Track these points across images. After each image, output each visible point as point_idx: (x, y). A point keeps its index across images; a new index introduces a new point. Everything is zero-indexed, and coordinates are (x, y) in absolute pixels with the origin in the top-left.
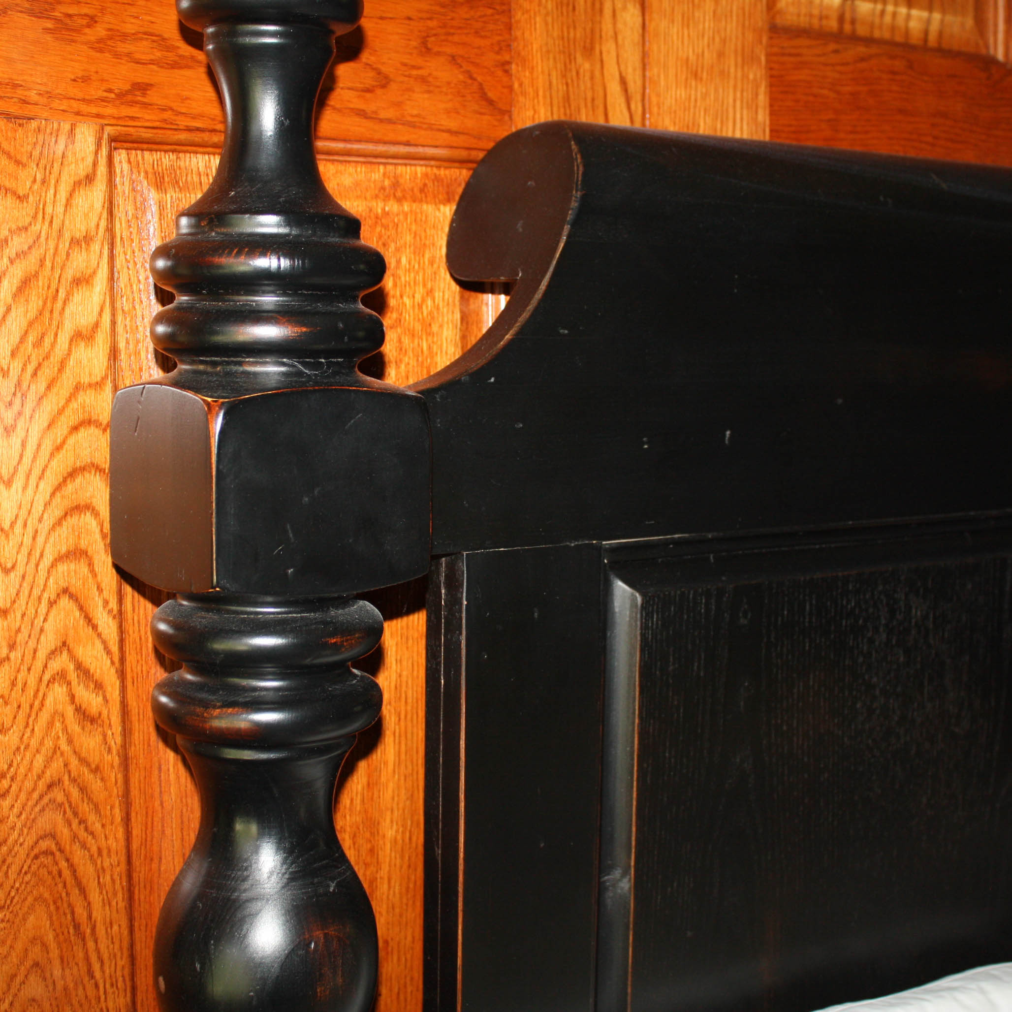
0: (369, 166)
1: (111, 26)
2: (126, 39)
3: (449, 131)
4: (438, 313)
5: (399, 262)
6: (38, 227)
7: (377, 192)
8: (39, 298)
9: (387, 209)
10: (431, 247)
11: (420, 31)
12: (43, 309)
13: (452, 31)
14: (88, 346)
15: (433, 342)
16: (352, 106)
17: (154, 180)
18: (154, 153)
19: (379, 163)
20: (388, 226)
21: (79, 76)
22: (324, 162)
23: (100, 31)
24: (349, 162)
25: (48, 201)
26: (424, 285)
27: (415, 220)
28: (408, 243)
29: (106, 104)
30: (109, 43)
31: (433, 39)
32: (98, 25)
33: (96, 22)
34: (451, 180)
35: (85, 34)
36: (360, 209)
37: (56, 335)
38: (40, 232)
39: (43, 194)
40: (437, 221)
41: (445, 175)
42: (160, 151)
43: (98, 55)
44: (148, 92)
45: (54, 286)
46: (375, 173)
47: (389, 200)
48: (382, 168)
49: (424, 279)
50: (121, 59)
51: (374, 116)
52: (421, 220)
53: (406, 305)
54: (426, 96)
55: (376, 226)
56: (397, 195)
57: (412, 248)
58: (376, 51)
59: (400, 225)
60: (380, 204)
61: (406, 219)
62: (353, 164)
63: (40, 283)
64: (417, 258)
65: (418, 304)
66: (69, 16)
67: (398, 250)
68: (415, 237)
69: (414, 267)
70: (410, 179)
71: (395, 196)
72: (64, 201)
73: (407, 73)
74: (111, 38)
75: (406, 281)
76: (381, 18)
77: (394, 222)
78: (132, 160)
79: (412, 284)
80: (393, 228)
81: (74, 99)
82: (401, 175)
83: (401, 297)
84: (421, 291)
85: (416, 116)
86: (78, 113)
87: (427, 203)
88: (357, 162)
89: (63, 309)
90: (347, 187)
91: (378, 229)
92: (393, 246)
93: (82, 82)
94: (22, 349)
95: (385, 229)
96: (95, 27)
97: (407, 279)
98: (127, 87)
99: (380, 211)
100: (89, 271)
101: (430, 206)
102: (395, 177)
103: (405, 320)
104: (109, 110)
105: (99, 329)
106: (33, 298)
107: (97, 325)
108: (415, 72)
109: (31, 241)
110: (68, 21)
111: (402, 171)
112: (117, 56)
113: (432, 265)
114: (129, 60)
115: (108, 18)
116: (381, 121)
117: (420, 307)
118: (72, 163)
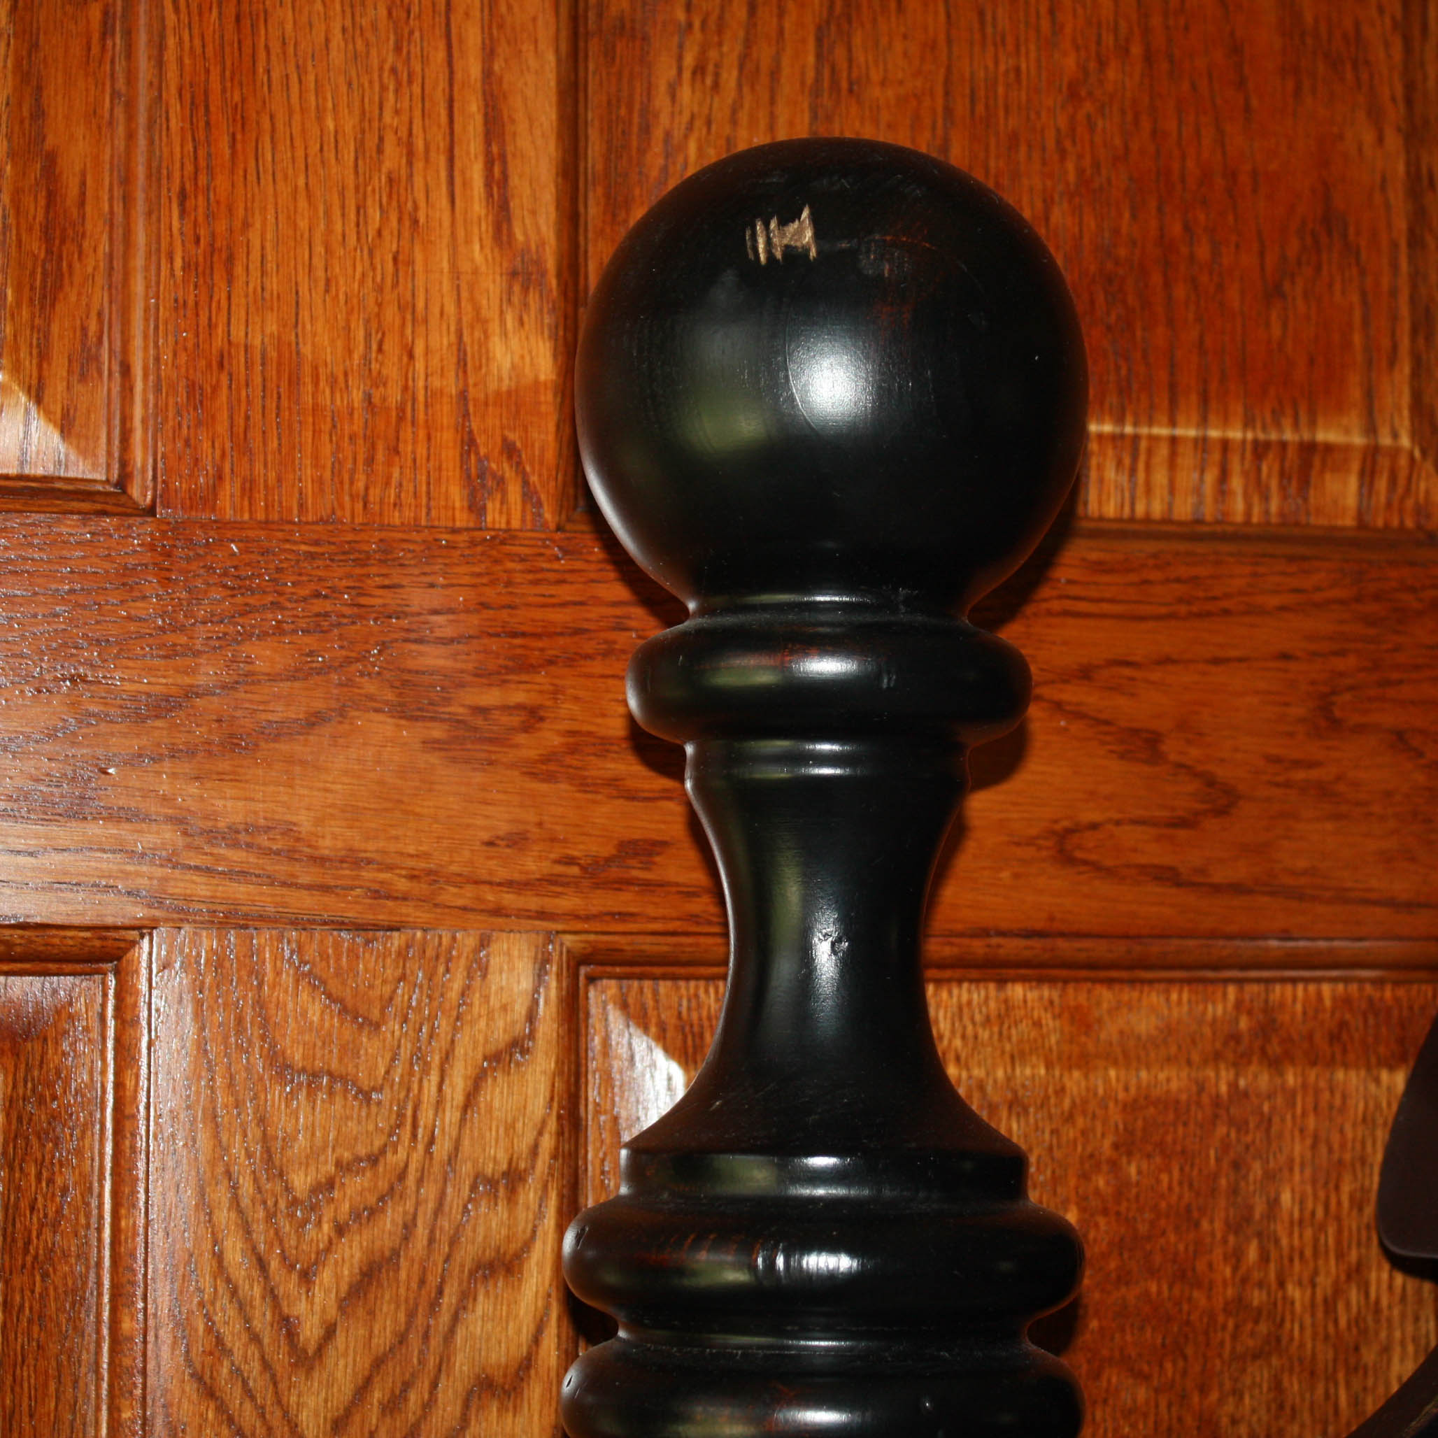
0: (1200, 987)
1: (575, 726)
2: (607, 751)
3: (1392, 903)
4: (1377, 1321)
5: (1274, 1203)
6: (402, 1154)
7: (1218, 1045)
8: (398, 1307)
9: (1242, 1083)
10: (1358, 1166)
11: (1313, 683)
12: (407, 1330)
13: (1395, 676)
14: (507, 1410)
15: (1365, 1389)
16: (1142, 859)
17: (679, 1042)
18: (682, 984)
19: (1226, 981)
20: (1247, 1123)
21: (501, 833)
22: (1089, 985)
23: (550, 738)
24: (1151, 982)
25: (425, 1098)
26: (1340, 1256)
27: (1316, 1109)
28: (1298, 1160)
29: (559, 889)
30: (569, 760)
31: (1347, 697)
32: (545, 725)
33: (542, 719)
34: (1411, 1008)
35: (517, 746)
36: (1174, 1085)
37: (434, 1385)
38: (406, 1166)
39: (415, 1087)
40: (1371, 1104)
41: (1397, 1000)
42: (697, 978)
43: (544, 787)
44: (657, 859)
45: (433, 1280)
46: (1214, 1003)
47: (1249, 1063)
48: (1232, 990)
49: (1339, 1242)
50: (596, 793)
51: (1200, 879)
52: (1331, 1107)
53: (1293, 1303)
54: (1329, 826)
55: (1214, 1124)
56: (1270, 1051)
57: (1308, 1172)
58: (1201, 734)
59: (1276, 1120)
60: (1226, 1075)
61: (1293, 1105)
62: (1162, 986)
63: (403, 1275)
64: (1322, 1194)
65: (1325, 1300)
66: (482, 711)
67: (1270, 1176)
68: (1314, 1146)
69: (1313, 1214)
70: (1305, 1013)
71: (1263, 1051)
72: (459, 1098)
73: (1280, 779)
74: (573, 750)
75: (1292, 1248)
76: (1216, 661)
77: (1262, 1114)
78: (631, 1001)
79: (1308, 1252)
80: (1258, 1127)
81: (490, 883)
82: (1282, 1005)
83: (1281, 1284)
84: (1333, 1270)
85: (1305, 872)
86: (498, 912)
87: (1346, 1066)
88: (1171, 981)
89: (452, 1331)
90: (1144, 1038)
91: (1221, 1130)
92: (1257, 1168)
93: (508, 846)
94: (357, 1418)
95: (1239, 1131)
96: (540, 729)
97: (1296, 1242)
98: (607, 850)
99: (1223, 1088)
100: (514, 1247)
101: (1352, 1074)
102: (1267, 1009)
103: (1292, 1339)
104: (568, 902)
105: (533, 1372)
106: (386, 1308)
107: (526, 1365)
108: (1300, 775)
109: (383, 1185)
110: (480, 722)
111: (1282, 995)
112: (585, 785)
113: (1361, 1209)
114: (615, 793)
115: (567, 708)
116: (1217, 889)
117: (1330, 1306)
118: (480, 1016)
